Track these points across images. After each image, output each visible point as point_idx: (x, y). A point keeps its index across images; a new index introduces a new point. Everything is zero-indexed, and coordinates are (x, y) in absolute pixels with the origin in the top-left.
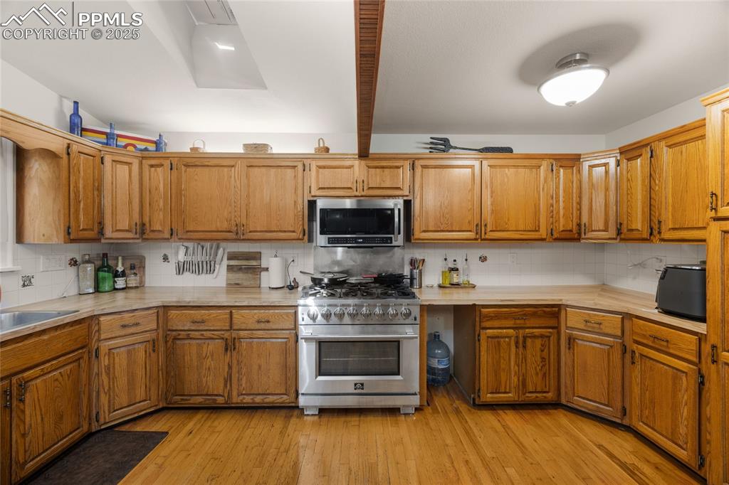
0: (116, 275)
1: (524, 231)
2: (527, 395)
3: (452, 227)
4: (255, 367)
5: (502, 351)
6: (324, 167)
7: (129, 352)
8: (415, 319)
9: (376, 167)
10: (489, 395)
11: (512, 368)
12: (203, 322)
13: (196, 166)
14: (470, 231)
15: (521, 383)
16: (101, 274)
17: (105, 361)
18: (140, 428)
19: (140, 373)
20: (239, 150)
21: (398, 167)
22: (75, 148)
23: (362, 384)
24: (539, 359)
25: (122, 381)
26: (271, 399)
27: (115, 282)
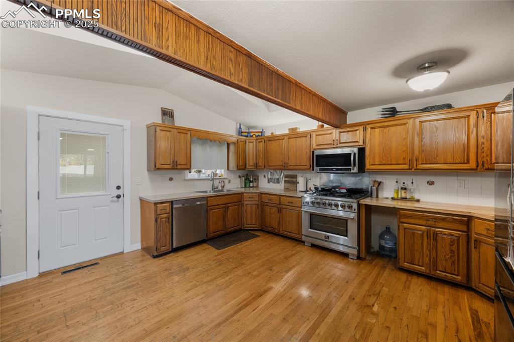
0: (250, 182)
1: (452, 163)
2: (438, 272)
3: (391, 162)
4: (288, 220)
5: (416, 239)
6: (319, 135)
7: (251, 206)
8: (355, 210)
9: (344, 132)
10: (406, 264)
11: (425, 251)
12: (271, 200)
13: (272, 140)
14: (405, 164)
15: (431, 263)
16: (246, 181)
17: (245, 208)
18: (253, 233)
19: (254, 215)
20: (287, 132)
21: (356, 130)
22: (239, 140)
23: (328, 237)
24: (448, 251)
25: (249, 215)
26: (293, 235)
27: (250, 184)
